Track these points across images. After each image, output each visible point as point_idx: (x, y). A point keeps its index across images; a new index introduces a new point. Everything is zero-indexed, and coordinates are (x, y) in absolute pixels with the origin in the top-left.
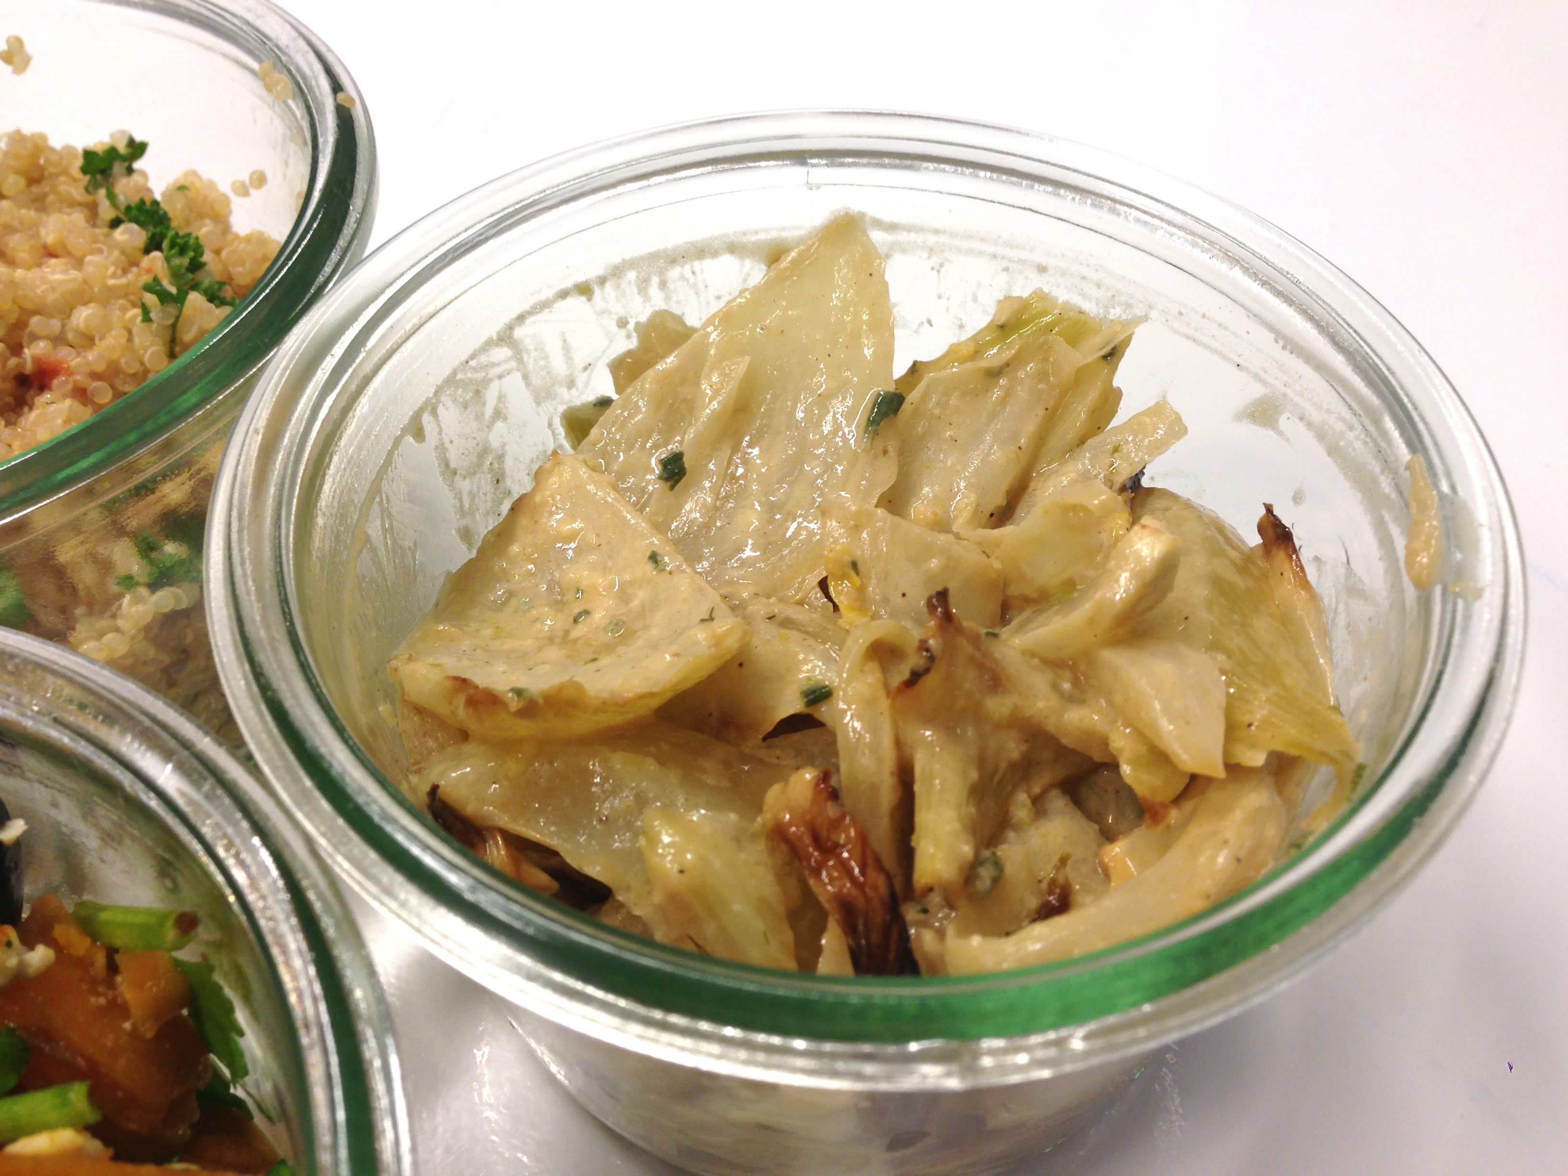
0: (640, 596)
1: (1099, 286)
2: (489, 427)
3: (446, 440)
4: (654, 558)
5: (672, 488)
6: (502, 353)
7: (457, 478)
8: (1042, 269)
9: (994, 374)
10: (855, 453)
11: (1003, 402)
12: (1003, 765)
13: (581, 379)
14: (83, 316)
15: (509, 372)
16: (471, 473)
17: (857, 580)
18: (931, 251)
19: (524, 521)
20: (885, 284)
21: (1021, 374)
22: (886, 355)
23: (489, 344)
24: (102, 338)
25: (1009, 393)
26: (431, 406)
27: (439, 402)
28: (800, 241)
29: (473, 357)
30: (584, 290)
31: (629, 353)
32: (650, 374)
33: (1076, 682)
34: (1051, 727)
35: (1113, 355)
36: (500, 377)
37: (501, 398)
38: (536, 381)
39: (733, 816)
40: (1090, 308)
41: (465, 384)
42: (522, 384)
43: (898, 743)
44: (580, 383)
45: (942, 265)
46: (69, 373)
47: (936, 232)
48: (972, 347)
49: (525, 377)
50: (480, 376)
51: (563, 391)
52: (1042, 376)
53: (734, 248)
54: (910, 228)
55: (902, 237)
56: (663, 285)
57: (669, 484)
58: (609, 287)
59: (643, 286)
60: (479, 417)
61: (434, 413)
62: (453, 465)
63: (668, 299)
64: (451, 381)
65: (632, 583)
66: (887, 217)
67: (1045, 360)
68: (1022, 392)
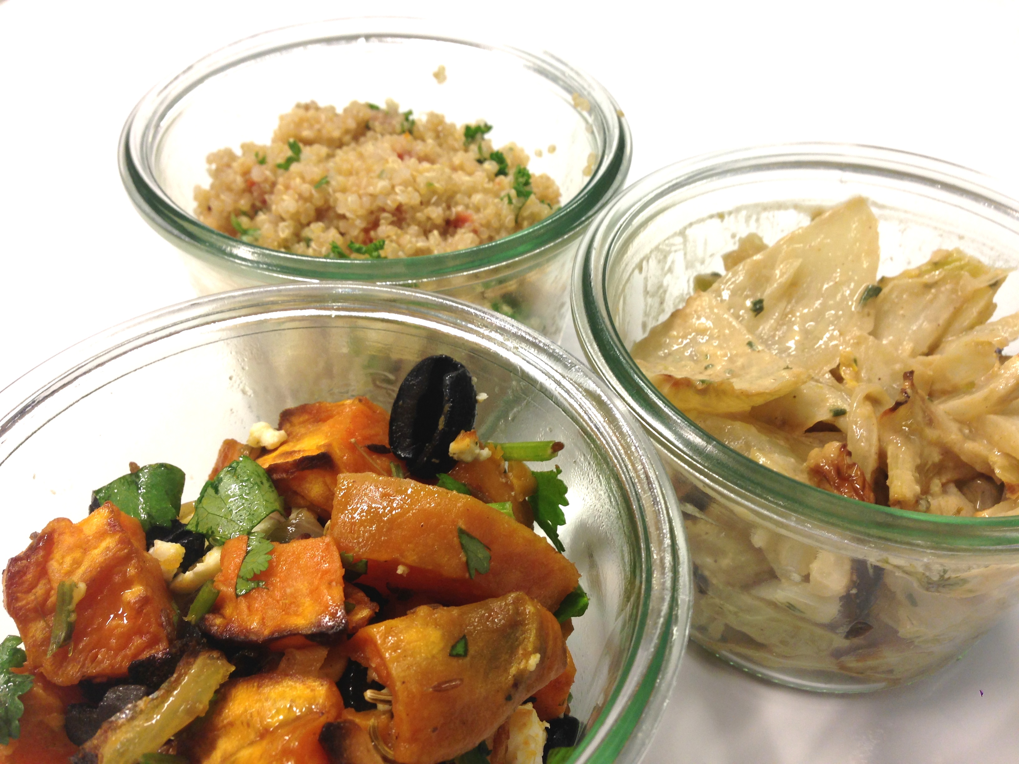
0: (740, 362)
1: (992, 249)
2: (666, 274)
3: (649, 276)
4: (750, 344)
5: (756, 315)
6: (679, 240)
7: (648, 296)
8: (961, 238)
9: (928, 286)
10: (852, 313)
11: (932, 301)
12: (930, 463)
13: (708, 260)
14: (477, 198)
15: (680, 250)
16: (653, 296)
17: (856, 369)
18: (901, 221)
19: (678, 321)
20: (877, 233)
21: (943, 289)
22: (874, 268)
23: (675, 235)
24: (485, 208)
25: (935, 297)
26: (647, 258)
27: (650, 256)
28: (832, 208)
29: (668, 239)
30: (721, 216)
31: (734, 252)
32: (748, 261)
33: (971, 431)
34: (956, 449)
35: (995, 285)
36: (676, 251)
37: (673, 262)
38: (689, 257)
39: (793, 460)
40: (986, 261)
41: (662, 251)
42: (683, 256)
43: (879, 440)
44: (707, 263)
45: (905, 230)
46: (473, 221)
47: (906, 212)
48: (917, 272)
49: (685, 254)
50: (668, 249)
51: (698, 265)
52: (954, 291)
53: (796, 207)
54: (892, 209)
55: (886, 212)
56: (757, 220)
57: (755, 313)
58: (733, 216)
59: (748, 219)
60: (663, 269)
61: (648, 261)
62: (648, 289)
63: (758, 228)
64: (657, 248)
65: (736, 355)
66: (880, 201)
67: (957, 283)
68: (942, 298)
